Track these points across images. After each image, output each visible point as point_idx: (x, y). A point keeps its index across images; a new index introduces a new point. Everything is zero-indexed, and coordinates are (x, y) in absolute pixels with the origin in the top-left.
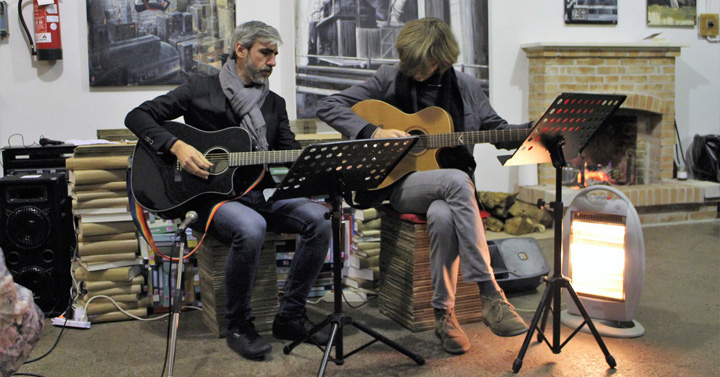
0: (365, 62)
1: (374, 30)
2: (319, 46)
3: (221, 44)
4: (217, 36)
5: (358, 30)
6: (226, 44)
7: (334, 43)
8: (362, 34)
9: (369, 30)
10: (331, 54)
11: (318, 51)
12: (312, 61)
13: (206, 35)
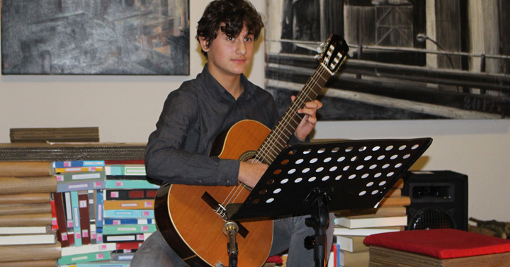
0: (355, 50)
1: (368, 8)
2: (295, 28)
3: (170, 24)
4: (165, 13)
5: (346, 8)
6: (176, 23)
7: (315, 25)
8: (351, 13)
9: (360, 8)
10: (311, 39)
11: (295, 34)
12: (287, 48)
13: (150, 13)
